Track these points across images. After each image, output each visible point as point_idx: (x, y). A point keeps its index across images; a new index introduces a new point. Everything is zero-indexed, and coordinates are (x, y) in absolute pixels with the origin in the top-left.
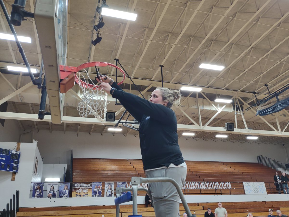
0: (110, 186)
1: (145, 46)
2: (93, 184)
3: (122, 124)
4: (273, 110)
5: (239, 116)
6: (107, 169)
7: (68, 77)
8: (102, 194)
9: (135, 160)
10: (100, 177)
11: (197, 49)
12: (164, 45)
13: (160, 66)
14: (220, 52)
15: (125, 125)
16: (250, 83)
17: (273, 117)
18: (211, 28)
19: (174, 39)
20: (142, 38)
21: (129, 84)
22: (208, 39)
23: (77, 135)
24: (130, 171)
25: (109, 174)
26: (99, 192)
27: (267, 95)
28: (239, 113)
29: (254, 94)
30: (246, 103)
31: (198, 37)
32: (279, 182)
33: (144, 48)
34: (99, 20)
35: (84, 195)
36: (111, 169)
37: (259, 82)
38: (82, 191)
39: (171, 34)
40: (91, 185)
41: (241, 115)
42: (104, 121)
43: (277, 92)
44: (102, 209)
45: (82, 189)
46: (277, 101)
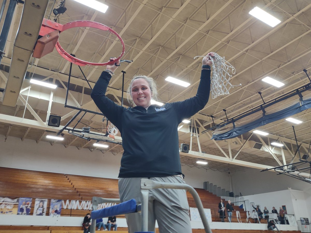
0: (42, 203)
1: (109, 46)
2: (21, 199)
3: (68, 131)
4: (228, 136)
5: (194, 139)
6: (39, 184)
7: (49, 35)
8: (30, 212)
9: (74, 176)
10: (29, 192)
11: (165, 61)
12: (130, 49)
13: (122, 71)
14: (187, 68)
15: (72, 133)
16: (210, 105)
17: (226, 143)
18: (182, 41)
19: (141, 45)
20: (107, 36)
21: (82, 87)
22: (176, 53)
23: (6, 139)
24: (67, 188)
25: (40, 190)
26: (28, 210)
27: (223, 121)
28: (195, 135)
29: (211, 118)
30: (203, 125)
31: (167, 48)
32: (223, 209)
33: (107, 49)
34: (61, 3)
35: (7, 212)
36: (44, 184)
37: (218, 106)
38: (5, 207)
39: (140, 39)
40: (18, 201)
41: (196, 138)
42: (45, 125)
43: (234, 119)
44: (28, 229)
45: (6, 204)
46: (233, 128)
